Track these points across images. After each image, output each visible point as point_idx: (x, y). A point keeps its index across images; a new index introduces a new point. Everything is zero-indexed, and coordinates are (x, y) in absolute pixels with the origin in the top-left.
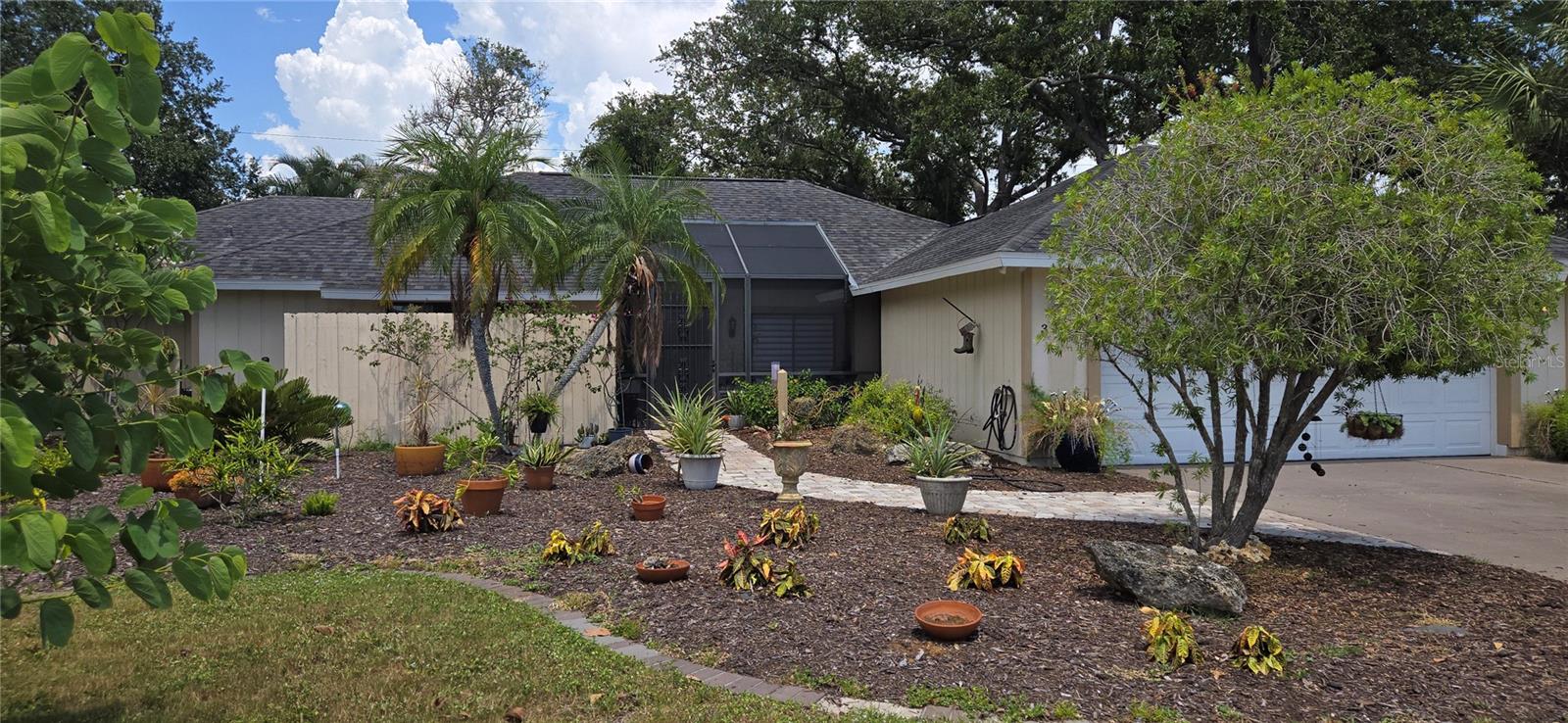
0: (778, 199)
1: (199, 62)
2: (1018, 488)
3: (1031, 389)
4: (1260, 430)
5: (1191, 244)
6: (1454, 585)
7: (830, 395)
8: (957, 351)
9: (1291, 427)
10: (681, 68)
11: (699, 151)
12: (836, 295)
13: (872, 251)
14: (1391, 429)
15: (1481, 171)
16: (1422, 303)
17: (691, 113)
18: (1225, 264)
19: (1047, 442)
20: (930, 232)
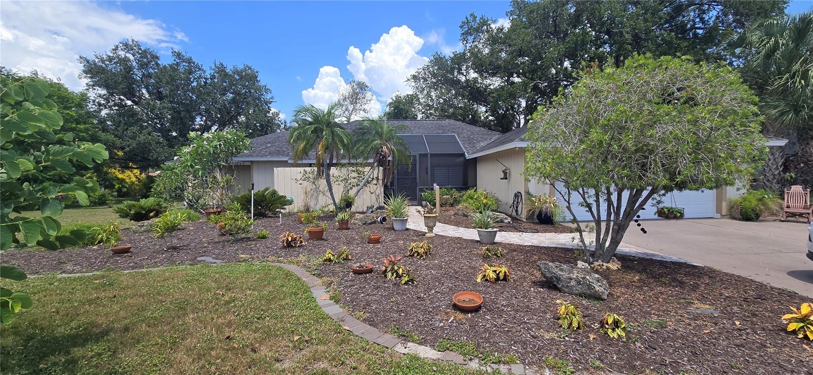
0: (442, 126)
1: (267, 90)
2: (520, 231)
3: (528, 193)
4: (617, 214)
5: (586, 133)
7: (457, 194)
8: (501, 179)
9: (631, 213)
10: (413, 84)
11: (421, 112)
12: (462, 159)
13: (474, 143)
14: (679, 215)
15: (727, 98)
16: (696, 158)
17: (418, 100)
18: (601, 142)
19: (533, 213)
20: (496, 136)
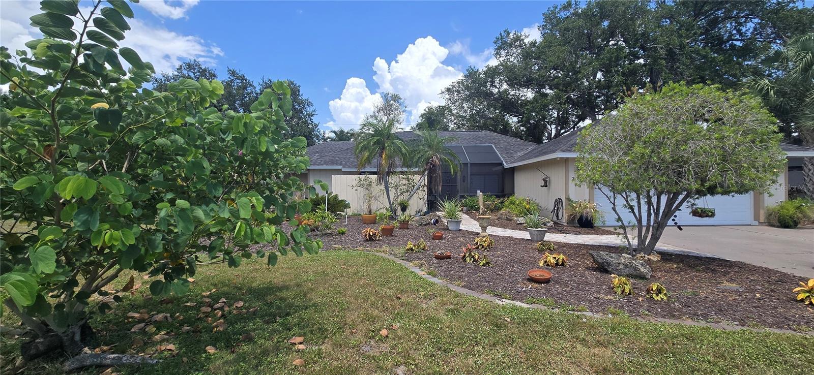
0: (479, 137)
1: (310, 104)
2: (563, 233)
3: (569, 199)
4: (657, 214)
5: (630, 147)
6: (737, 272)
7: (497, 201)
8: (541, 186)
9: (669, 213)
10: (447, 96)
11: (453, 123)
12: (499, 168)
13: (511, 153)
14: (710, 214)
15: (749, 118)
16: (724, 167)
17: (450, 111)
18: (643, 154)
19: (574, 218)
20: (532, 146)
